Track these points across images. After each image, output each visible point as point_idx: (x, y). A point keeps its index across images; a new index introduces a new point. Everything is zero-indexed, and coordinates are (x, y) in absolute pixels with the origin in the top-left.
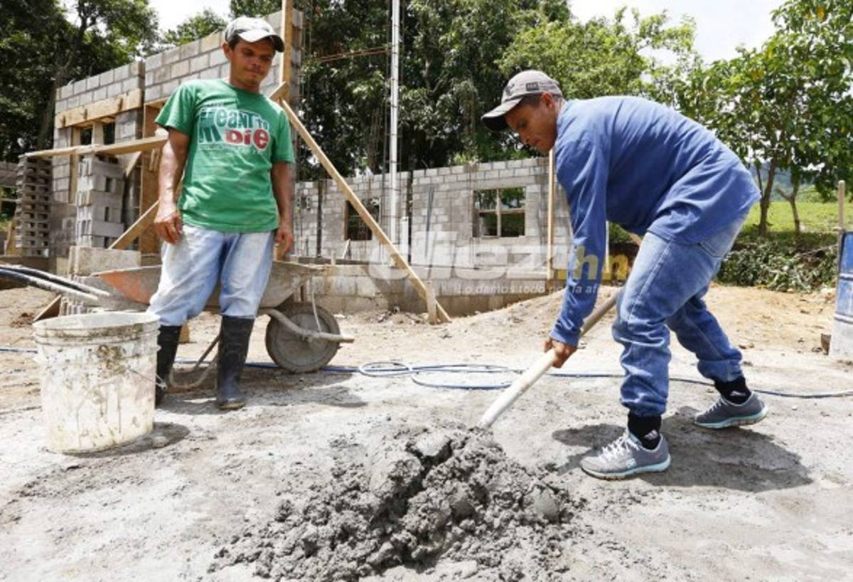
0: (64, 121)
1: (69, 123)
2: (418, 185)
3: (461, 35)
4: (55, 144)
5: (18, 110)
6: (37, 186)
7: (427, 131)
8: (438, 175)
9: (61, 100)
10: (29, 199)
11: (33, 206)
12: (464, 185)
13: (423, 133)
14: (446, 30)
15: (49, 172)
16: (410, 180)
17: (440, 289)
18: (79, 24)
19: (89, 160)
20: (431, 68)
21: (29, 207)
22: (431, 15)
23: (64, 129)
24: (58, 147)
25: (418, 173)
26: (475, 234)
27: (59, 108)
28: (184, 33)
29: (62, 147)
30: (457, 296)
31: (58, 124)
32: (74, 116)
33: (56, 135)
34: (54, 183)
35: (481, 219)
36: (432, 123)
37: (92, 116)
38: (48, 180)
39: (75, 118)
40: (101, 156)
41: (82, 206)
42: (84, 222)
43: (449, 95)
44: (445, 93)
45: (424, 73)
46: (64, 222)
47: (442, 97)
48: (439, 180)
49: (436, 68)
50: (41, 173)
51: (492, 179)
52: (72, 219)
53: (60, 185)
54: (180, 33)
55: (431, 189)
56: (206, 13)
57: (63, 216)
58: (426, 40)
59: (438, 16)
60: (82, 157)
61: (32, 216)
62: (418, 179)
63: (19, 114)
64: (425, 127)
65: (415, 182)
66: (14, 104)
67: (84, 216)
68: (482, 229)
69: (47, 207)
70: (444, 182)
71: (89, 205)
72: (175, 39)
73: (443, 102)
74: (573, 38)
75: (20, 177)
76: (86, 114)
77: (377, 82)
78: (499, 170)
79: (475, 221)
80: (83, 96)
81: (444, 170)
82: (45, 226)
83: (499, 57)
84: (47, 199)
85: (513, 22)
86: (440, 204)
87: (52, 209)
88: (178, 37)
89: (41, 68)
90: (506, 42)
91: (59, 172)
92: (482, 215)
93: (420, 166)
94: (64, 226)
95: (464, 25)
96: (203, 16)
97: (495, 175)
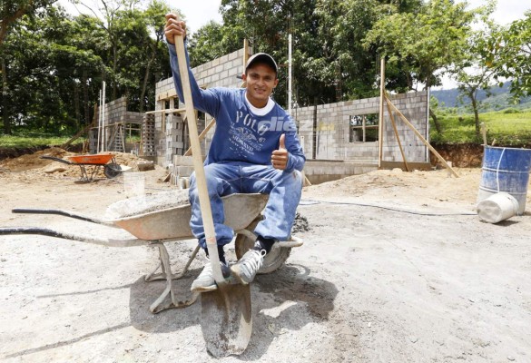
0: (159, 98)
1: (161, 98)
2: (320, 113)
3: (342, 26)
6: (150, 126)
7: (325, 81)
8: (330, 108)
9: (158, 88)
10: (147, 132)
11: (149, 135)
12: (344, 113)
13: (323, 83)
14: (335, 24)
15: (154, 120)
16: (315, 111)
17: (313, 172)
18: (156, 39)
19: (170, 116)
20: (327, 45)
21: (147, 135)
22: (326, 16)
23: (159, 101)
24: (157, 109)
25: (319, 107)
26: (351, 140)
28: (201, 34)
29: (159, 109)
31: (157, 99)
33: (156, 103)
34: (156, 124)
35: (354, 132)
36: (327, 77)
37: (169, 96)
38: (154, 123)
39: (164, 96)
40: (174, 114)
41: (169, 135)
42: (169, 142)
43: (336, 62)
44: (334, 60)
45: (324, 47)
47: (332, 63)
48: (331, 110)
49: (330, 44)
50: (151, 121)
51: (361, 109)
52: (163, 140)
53: (158, 125)
54: (199, 34)
55: (327, 115)
57: (159, 139)
58: (324, 31)
59: (330, 16)
60: (167, 115)
61: (148, 139)
62: (320, 110)
63: (134, 86)
64: (324, 79)
65: (318, 112)
66: (132, 82)
67: (169, 139)
68: (355, 137)
69: (153, 135)
70: (334, 111)
71: (171, 135)
72: (197, 37)
73: (333, 66)
74: (407, 23)
75: (144, 123)
77: (298, 56)
78: (364, 104)
79: (351, 133)
80: (166, 86)
81: (334, 105)
82: (153, 143)
83: (364, 37)
84: (153, 131)
85: (374, 14)
86: (331, 124)
87: (155, 135)
89: (142, 63)
90: (368, 26)
91: (158, 120)
92: (355, 129)
93: (320, 103)
94: (160, 142)
95: (344, 20)
96: (210, 24)
97: (362, 106)
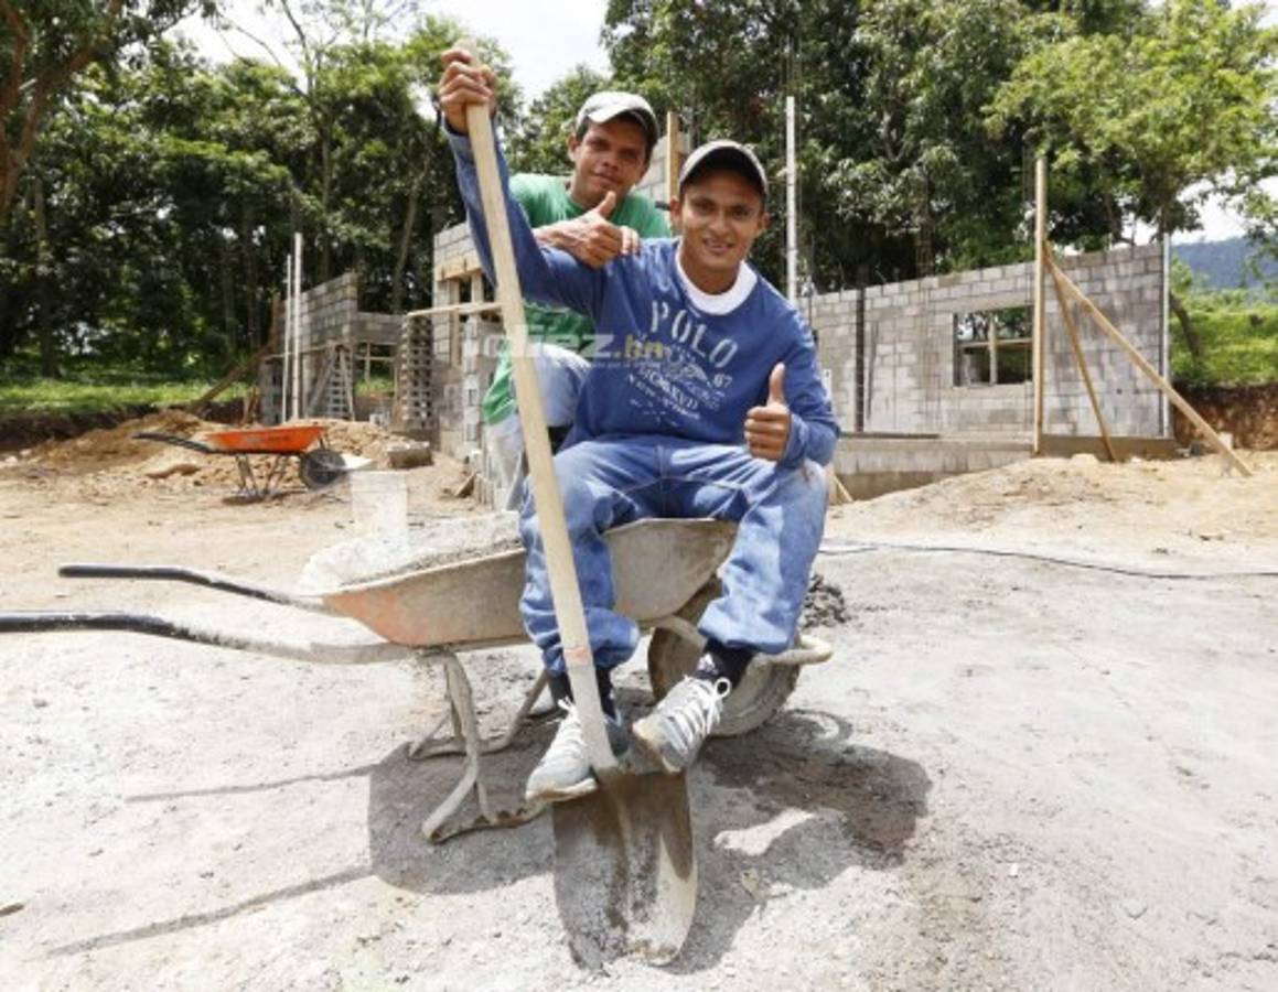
0: (443, 273)
1: (449, 275)
2: (873, 309)
3: (931, 74)
4: (435, 300)
5: (375, 241)
6: (420, 349)
7: (887, 223)
8: (901, 293)
9: (440, 248)
10: (413, 365)
11: (417, 372)
12: (939, 307)
13: (880, 228)
14: (910, 68)
15: (429, 332)
16: (861, 302)
17: (857, 466)
19: (473, 321)
20: (891, 126)
21: (412, 374)
22: (886, 46)
23: (443, 282)
24: (439, 305)
25: (871, 291)
26: (958, 380)
27: (438, 256)
28: (552, 104)
29: (443, 304)
30: (882, 474)
31: (437, 277)
32: (453, 266)
33: (436, 289)
34: (435, 344)
35: (967, 358)
36: (892, 212)
37: (468, 268)
38: (429, 342)
39: (455, 269)
40: (484, 315)
41: (469, 373)
42: (470, 391)
43: (915, 169)
44: (909, 166)
45: (882, 131)
46: (447, 388)
47: (905, 173)
48: (902, 300)
49: (898, 123)
50: (423, 335)
51: (984, 295)
52: (456, 387)
53: (441, 347)
54: (548, 103)
55: (893, 312)
56: (580, 68)
57: (445, 383)
58: (882, 87)
59: (897, 48)
60: (464, 318)
61: (416, 384)
62: (872, 299)
63: (376, 245)
64: (884, 218)
65: (868, 305)
66: (371, 234)
67: (470, 384)
68: (968, 370)
69: (428, 373)
70: (910, 303)
71: (475, 373)
72: (541, 111)
73: (906, 180)
74: (1104, 62)
75: (405, 341)
76: (465, 264)
77: (811, 156)
78: (992, 281)
79: (958, 362)
80: (461, 243)
81: (912, 285)
82: (428, 394)
83: (990, 100)
84: (428, 362)
85: (1016, 40)
86: (904, 337)
87: (434, 374)
88: (545, 108)
89: (398, 184)
90: (1000, 72)
91: (440, 331)
92: (968, 351)
93: (875, 281)
94: (446, 393)
95: (936, 57)
96: (576, 76)
97: (986, 288)
